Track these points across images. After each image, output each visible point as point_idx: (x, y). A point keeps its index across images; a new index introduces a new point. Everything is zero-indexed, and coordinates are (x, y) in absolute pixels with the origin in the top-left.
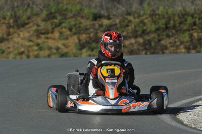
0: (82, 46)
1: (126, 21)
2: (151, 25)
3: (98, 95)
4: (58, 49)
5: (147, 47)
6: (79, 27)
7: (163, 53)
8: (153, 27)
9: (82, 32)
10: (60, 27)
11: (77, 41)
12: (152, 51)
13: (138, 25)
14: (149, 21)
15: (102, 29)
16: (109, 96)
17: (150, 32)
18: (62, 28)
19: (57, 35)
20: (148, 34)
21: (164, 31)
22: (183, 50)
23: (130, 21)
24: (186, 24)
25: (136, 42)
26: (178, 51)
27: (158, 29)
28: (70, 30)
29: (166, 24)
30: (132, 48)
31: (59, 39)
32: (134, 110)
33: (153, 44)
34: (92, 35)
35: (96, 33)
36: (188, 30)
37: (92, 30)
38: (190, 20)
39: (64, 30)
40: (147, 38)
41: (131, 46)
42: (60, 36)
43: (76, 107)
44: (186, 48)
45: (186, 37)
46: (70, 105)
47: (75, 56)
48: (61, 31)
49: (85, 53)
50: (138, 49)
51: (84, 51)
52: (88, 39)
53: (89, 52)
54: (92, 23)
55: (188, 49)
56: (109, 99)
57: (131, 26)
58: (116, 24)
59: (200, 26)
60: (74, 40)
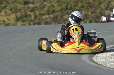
0: (18, 20)
1: (43, 5)
4: (4, 21)
5: (56, 20)
6: (16, 9)
8: (59, 9)
9: (18, 11)
10: (5, 9)
11: (15, 17)
12: (59, 22)
13: (50, 7)
14: (56, 5)
15: (29, 10)
19: (3, 13)
20: (56, 12)
21: (65, 10)
23: (45, 5)
24: (78, 7)
25: (49, 17)
27: (61, 10)
28: (11, 10)
29: (67, 7)
30: (47, 21)
33: (59, 18)
34: (23, 13)
35: (26, 12)
37: (23, 10)
38: (80, 4)
39: (7, 10)
40: (55, 14)
41: (46, 19)
42: (5, 14)
47: (14, 25)
49: (20, 23)
50: (51, 21)
51: (19, 22)
52: (21, 16)
53: (22, 23)
54: (23, 6)
57: (46, 8)
58: (37, 7)
59: (86, 7)
60: (13, 16)
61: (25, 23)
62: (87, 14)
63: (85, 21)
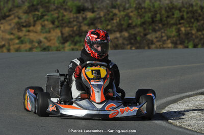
0: (64, 40)
1: (111, 14)
2: (137, 19)
3: (82, 99)
4: (40, 42)
5: (132, 41)
6: (62, 20)
7: (149, 48)
8: (139, 21)
9: (65, 25)
10: (43, 20)
11: (60, 34)
12: (138, 45)
13: (124, 18)
14: (134, 15)
15: (85, 22)
16: (94, 99)
17: (136, 26)
18: (44, 21)
19: (39, 28)
20: (134, 27)
21: (150, 25)
22: (170, 45)
23: (115, 15)
24: (173, 18)
25: (121, 36)
26: (165, 46)
27: (144, 23)
28: (53, 23)
29: (153, 18)
30: (117, 43)
31: (41, 32)
32: (122, 115)
33: (138, 38)
34: (75, 28)
35: (80, 27)
36: (176, 24)
37: (75, 23)
38: (177, 14)
39: (46, 22)
40: (132, 32)
41: (116, 40)
42: (42, 29)
43: (58, 111)
44: (172, 42)
45: (173, 32)
46: (51, 108)
47: (58, 50)
48: (43, 24)
49: (68, 46)
50: (123, 44)
51: (67, 44)
52: (71, 33)
53: (72, 46)
54: (75, 15)
55: (175, 44)
56: (95, 102)
57: (116, 20)
58: (100, 18)
59: (188, 20)
60: (56, 33)
61: (77, 47)
62: (190, 31)
63: (186, 45)
